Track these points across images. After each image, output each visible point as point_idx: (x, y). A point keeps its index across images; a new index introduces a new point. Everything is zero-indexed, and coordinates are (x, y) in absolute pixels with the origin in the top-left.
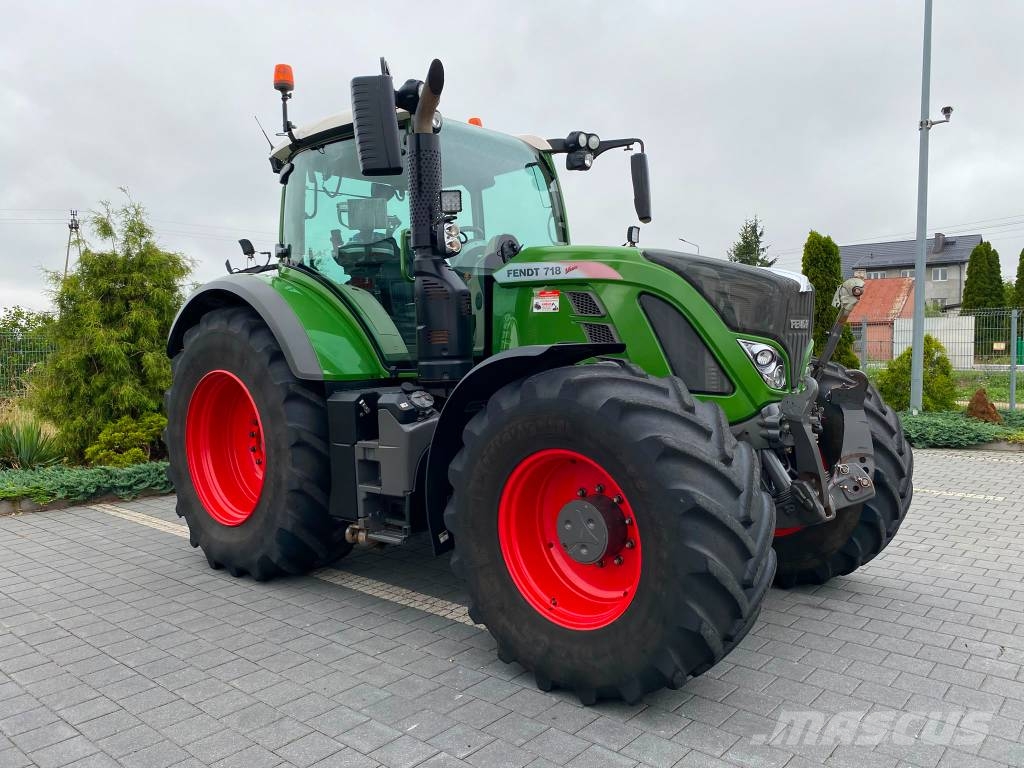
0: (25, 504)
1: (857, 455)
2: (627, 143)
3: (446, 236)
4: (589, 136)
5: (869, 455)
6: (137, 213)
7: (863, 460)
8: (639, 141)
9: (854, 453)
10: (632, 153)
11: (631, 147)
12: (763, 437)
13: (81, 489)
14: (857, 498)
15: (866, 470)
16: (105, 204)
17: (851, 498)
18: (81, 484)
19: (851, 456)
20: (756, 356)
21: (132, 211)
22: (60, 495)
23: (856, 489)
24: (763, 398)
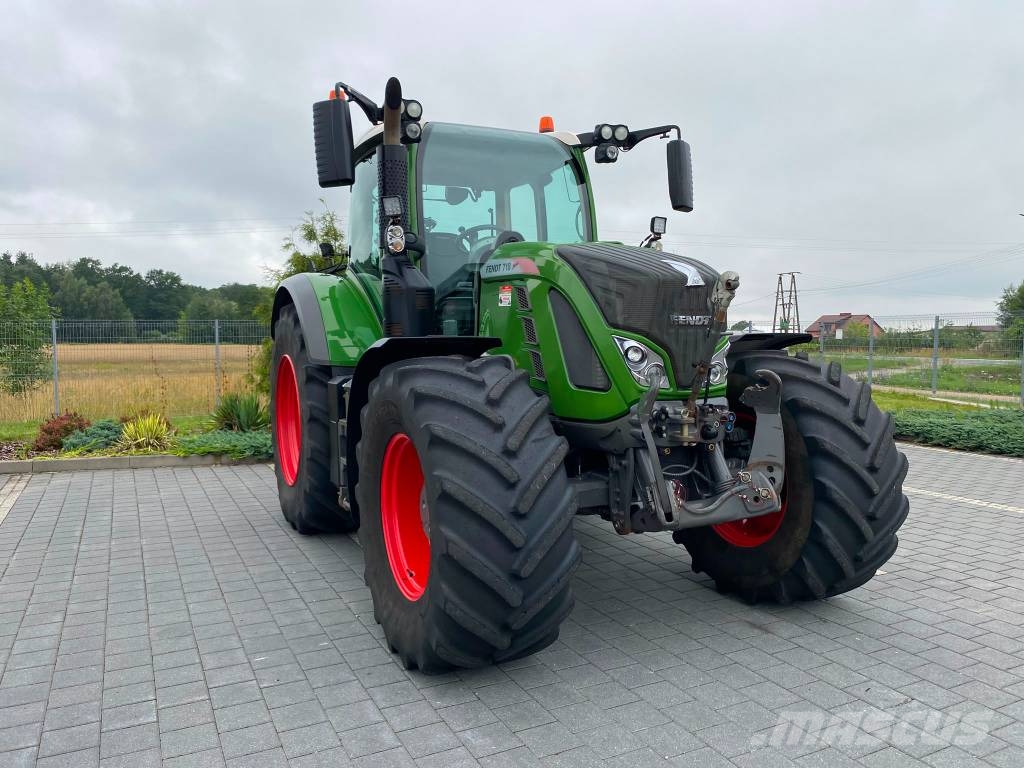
0: (224, 459)
1: (765, 463)
2: (663, 131)
3: (389, 237)
4: (614, 128)
5: (776, 464)
6: (332, 220)
7: (771, 469)
8: (677, 128)
9: (762, 460)
10: (667, 141)
11: (667, 134)
12: (633, 435)
13: (264, 450)
14: (757, 510)
15: (772, 480)
16: (310, 214)
17: (750, 509)
18: (266, 445)
19: (758, 464)
20: (626, 352)
21: (328, 218)
22: (248, 453)
23: (756, 499)
24: (634, 395)
